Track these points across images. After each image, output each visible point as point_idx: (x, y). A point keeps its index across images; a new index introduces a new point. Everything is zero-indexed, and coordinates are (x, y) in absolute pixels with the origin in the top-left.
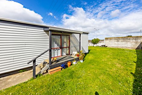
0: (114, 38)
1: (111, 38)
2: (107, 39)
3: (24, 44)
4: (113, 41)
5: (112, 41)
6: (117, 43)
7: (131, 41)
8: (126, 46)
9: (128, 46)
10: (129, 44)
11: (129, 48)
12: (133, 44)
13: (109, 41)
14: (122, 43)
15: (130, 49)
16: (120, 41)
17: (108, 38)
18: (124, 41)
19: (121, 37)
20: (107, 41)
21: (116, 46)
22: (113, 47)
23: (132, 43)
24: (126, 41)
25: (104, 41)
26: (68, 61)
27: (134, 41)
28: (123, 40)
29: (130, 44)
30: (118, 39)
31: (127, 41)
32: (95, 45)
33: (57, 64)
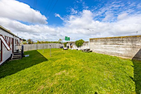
0: (101, 38)
1: (96, 39)
2: (91, 40)
4: (99, 43)
5: (97, 43)
6: (104, 47)
7: (125, 44)
8: (116, 52)
9: (121, 52)
10: (121, 49)
11: (121, 55)
12: (127, 49)
13: (94, 43)
14: (111, 48)
15: (123, 57)
16: (108, 43)
17: (93, 39)
18: (114, 44)
19: (110, 38)
20: (92, 43)
21: (103, 50)
22: (99, 52)
23: (126, 47)
24: (116, 44)
25: (89, 44)
27: (130, 44)
28: (112, 42)
29: (123, 49)
30: (105, 40)
31: (118, 44)
32: (79, 49)
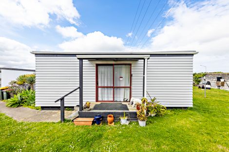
3: (68, 78)
26: (109, 113)
33: (90, 113)
